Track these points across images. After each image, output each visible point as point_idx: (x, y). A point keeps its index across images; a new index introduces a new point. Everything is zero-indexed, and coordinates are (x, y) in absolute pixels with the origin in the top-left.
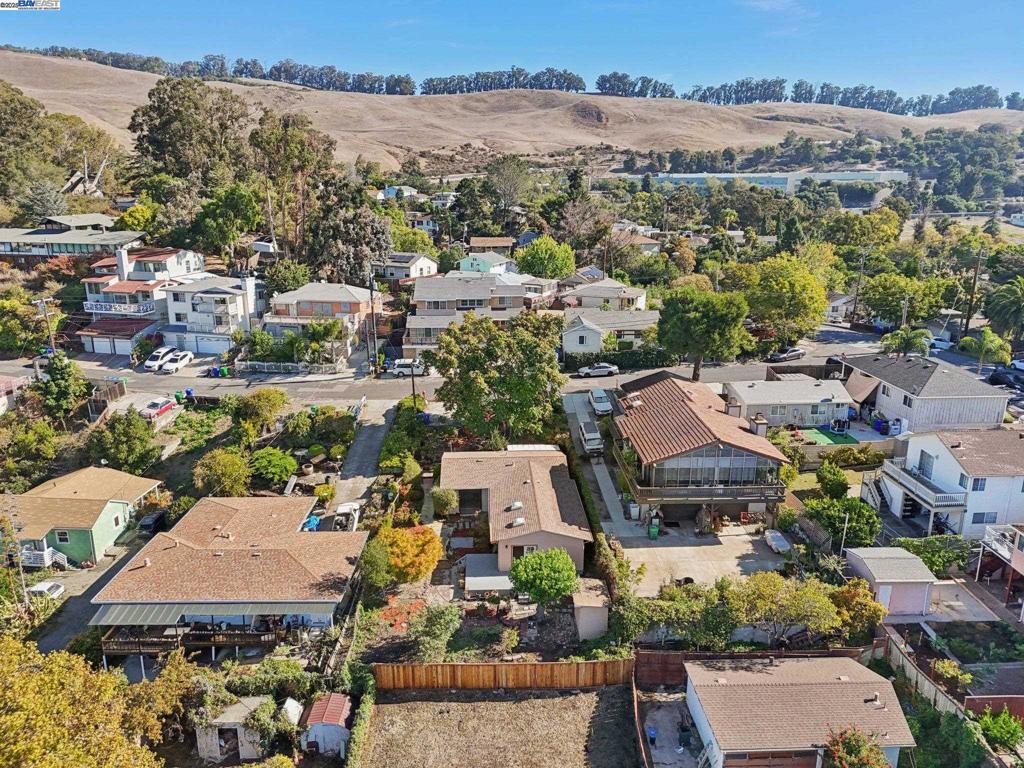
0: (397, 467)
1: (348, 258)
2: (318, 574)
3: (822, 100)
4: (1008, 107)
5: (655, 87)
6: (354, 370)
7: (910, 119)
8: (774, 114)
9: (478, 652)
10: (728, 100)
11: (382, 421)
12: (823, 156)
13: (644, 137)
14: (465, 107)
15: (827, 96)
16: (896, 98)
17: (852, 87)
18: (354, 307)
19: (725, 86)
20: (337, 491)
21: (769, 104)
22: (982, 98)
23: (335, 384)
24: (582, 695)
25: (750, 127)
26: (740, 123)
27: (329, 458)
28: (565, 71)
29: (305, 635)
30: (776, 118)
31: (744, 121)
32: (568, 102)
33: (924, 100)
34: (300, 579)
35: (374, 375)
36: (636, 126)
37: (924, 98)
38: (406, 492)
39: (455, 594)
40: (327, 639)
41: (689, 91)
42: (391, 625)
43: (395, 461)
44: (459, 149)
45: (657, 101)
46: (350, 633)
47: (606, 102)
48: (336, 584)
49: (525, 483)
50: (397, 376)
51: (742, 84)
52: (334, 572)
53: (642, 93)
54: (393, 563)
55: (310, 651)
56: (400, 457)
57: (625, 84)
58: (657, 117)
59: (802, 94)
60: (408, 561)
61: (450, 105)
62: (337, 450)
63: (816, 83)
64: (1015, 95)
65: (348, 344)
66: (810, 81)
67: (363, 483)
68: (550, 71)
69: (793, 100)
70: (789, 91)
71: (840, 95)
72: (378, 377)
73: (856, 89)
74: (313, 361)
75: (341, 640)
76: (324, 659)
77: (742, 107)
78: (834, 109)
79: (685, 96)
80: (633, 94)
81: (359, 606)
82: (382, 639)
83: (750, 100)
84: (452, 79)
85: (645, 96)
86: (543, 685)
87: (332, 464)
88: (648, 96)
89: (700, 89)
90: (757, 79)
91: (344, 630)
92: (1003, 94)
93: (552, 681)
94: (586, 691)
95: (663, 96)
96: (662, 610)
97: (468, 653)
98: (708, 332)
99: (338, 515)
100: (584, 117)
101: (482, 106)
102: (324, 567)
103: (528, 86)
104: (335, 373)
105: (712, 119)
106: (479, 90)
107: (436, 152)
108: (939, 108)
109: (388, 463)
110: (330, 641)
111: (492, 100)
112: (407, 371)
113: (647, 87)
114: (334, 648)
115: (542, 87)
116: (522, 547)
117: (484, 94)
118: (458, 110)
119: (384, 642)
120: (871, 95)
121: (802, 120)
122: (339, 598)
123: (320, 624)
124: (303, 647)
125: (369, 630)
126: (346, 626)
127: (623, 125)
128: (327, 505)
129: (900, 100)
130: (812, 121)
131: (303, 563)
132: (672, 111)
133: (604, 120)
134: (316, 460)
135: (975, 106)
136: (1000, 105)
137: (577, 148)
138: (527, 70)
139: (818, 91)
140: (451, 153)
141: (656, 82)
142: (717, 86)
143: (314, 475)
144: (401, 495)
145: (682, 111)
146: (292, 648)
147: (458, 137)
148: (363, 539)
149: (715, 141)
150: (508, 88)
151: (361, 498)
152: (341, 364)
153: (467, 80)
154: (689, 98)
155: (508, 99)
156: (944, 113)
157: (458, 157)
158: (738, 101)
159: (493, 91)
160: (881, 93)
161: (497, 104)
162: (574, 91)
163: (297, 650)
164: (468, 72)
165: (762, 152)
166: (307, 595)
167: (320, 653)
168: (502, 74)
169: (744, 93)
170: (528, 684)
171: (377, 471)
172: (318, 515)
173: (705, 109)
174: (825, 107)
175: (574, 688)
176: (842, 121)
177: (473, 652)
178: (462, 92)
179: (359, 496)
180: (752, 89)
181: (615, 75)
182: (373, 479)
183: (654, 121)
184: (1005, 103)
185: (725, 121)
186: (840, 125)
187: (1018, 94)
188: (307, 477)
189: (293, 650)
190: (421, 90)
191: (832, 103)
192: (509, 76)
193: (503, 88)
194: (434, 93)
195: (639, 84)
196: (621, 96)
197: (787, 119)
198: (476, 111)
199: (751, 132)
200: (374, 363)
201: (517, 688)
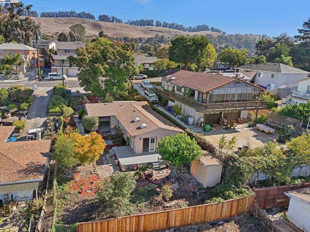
0: (59, 112)
1: (22, 36)
2: (24, 164)
3: (164, 26)
4: (211, 31)
5: (116, 20)
6: (28, 78)
7: (187, 32)
8: (151, 29)
9: (146, 203)
10: (138, 25)
11: (46, 95)
12: (167, 41)
13: (114, 33)
14: (55, 22)
15: (165, 25)
16: (183, 27)
17: (172, 23)
18: (26, 52)
19: (137, 21)
20: (25, 124)
21: (149, 27)
22: (204, 28)
23: (19, 83)
24: (225, 224)
25: (145, 32)
26: (142, 31)
27: (19, 109)
28: (88, 13)
29: (15, 208)
30: (152, 31)
31: (143, 31)
32: (90, 22)
33: (190, 28)
34: (10, 168)
35: (38, 80)
36: (111, 30)
37: (190, 27)
38: (68, 121)
39: (114, 169)
40: (33, 209)
41: (127, 22)
42: (80, 193)
43: (57, 109)
44: (54, 34)
45: (117, 24)
46: (50, 201)
47: (102, 23)
48: (36, 169)
49: (134, 111)
50: (50, 80)
51: (142, 20)
52: (34, 161)
53: (113, 21)
54: (77, 152)
55: (20, 219)
56: (60, 107)
57: (107, 18)
58: (118, 28)
59: (158, 24)
60: (86, 150)
61: (50, 21)
62: (24, 106)
63: (162, 22)
64: (213, 28)
65: (24, 67)
66: (160, 21)
67: (41, 121)
68: (84, 13)
69: (156, 26)
70: (155, 23)
71: (169, 25)
72: (40, 80)
73: (173, 24)
74: (7, 74)
75: (44, 208)
76: (32, 225)
77: (142, 27)
78: (167, 29)
79: (125, 23)
80: (110, 21)
81: (55, 182)
82: (76, 203)
83: (144, 25)
84: (51, 13)
85: (113, 22)
86: (199, 221)
87: (22, 112)
88: (114, 22)
89: (129, 21)
90: (146, 19)
91: (45, 200)
92: (210, 27)
93: (205, 217)
94: (227, 221)
95: (119, 22)
96: (258, 162)
97: (140, 205)
98: (196, 50)
99: (29, 134)
100: (95, 27)
101: (61, 22)
102: (27, 159)
103: (77, 17)
104: (19, 79)
105: (134, 30)
106: (60, 17)
107: (46, 34)
108: (194, 30)
109: (54, 110)
110: (36, 210)
111: (65, 20)
112: (54, 77)
113: (113, 20)
114: (40, 215)
115: (81, 17)
116: (148, 139)
117: (62, 18)
118: (53, 22)
119: (77, 205)
120: (177, 26)
121: (159, 32)
122: (41, 178)
123: (25, 199)
124: (14, 217)
125: (64, 198)
126: (46, 197)
127: (108, 30)
128: (21, 131)
129: (184, 28)
130: (162, 32)
131: (11, 157)
132: (122, 27)
133: (102, 28)
134: (12, 111)
135: (203, 30)
136: (209, 30)
137: (94, 36)
138: (76, 12)
139: (163, 24)
140: (52, 35)
141: (117, 18)
142: (135, 21)
143: (11, 118)
144: (65, 123)
145: (125, 27)
146: (5, 219)
147: (54, 30)
148: (49, 143)
149: (136, 36)
150: (70, 17)
151: (40, 127)
152: (21, 75)
153: (56, 14)
154: (127, 23)
155: (70, 20)
156: (195, 32)
157: (54, 36)
158: (141, 25)
159: (65, 18)
160: (179, 25)
161: (66, 21)
162: (91, 19)
163: (9, 220)
164: (57, 11)
165: (150, 39)
166: (16, 178)
167: (29, 220)
168: (68, 12)
169: (142, 23)
170: (189, 222)
171: (48, 114)
172: (16, 137)
173: (132, 27)
174: (165, 28)
175: (218, 220)
176: (170, 32)
177: (143, 204)
178: (54, 17)
179: (39, 126)
180: (144, 22)
181: (104, 15)
182: (46, 119)
183: (117, 29)
184: (210, 30)
185: (138, 30)
186: (170, 33)
187: (213, 27)
188: (7, 119)
189: (6, 220)
190: (40, 16)
191: (166, 27)
192: (70, 13)
193: (68, 17)
194: (45, 17)
195: (112, 19)
196: (106, 22)
197: (155, 31)
198: (59, 23)
199: (145, 34)
200: (38, 74)
201: (182, 226)
